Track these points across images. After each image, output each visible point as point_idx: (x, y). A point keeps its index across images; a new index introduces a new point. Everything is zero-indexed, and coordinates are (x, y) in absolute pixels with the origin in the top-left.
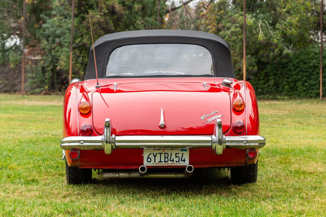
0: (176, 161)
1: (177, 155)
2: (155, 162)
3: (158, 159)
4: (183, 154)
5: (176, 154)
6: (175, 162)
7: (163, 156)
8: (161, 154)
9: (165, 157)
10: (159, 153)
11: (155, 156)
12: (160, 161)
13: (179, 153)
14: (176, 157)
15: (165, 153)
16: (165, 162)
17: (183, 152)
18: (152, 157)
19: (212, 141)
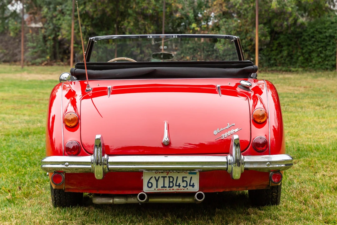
0: (183, 186)
1: (185, 179)
2: (157, 187)
3: (161, 184)
4: (191, 177)
5: (183, 177)
6: (181, 187)
7: (167, 180)
8: (164, 177)
9: (170, 182)
10: (162, 177)
11: (157, 181)
12: (164, 187)
13: (186, 177)
14: (183, 181)
15: (169, 177)
16: (169, 187)
17: (191, 175)
18: (153, 181)
19: (227, 162)
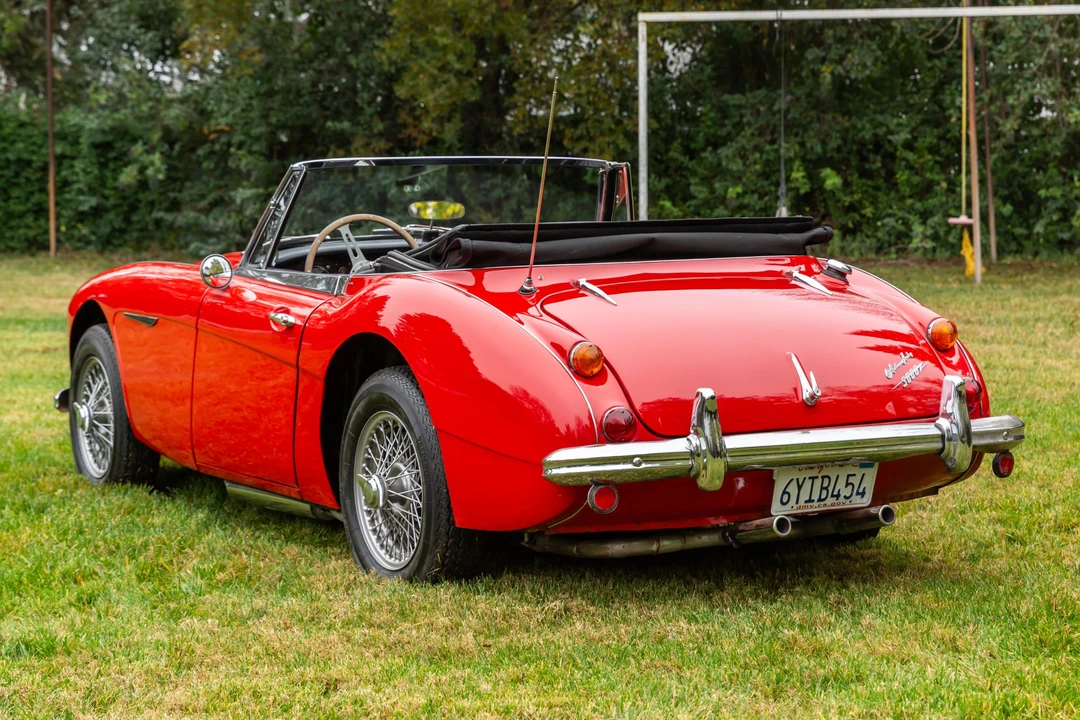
0: (845, 497)
1: (851, 480)
2: (797, 503)
3: (804, 496)
4: (864, 475)
5: (849, 476)
6: (841, 499)
7: (818, 483)
8: (813, 478)
9: (822, 488)
10: (810, 478)
11: (800, 487)
12: (810, 500)
13: (854, 475)
14: (847, 484)
15: (823, 477)
16: (820, 500)
17: (864, 470)
18: (793, 489)
19: (943, 436)
